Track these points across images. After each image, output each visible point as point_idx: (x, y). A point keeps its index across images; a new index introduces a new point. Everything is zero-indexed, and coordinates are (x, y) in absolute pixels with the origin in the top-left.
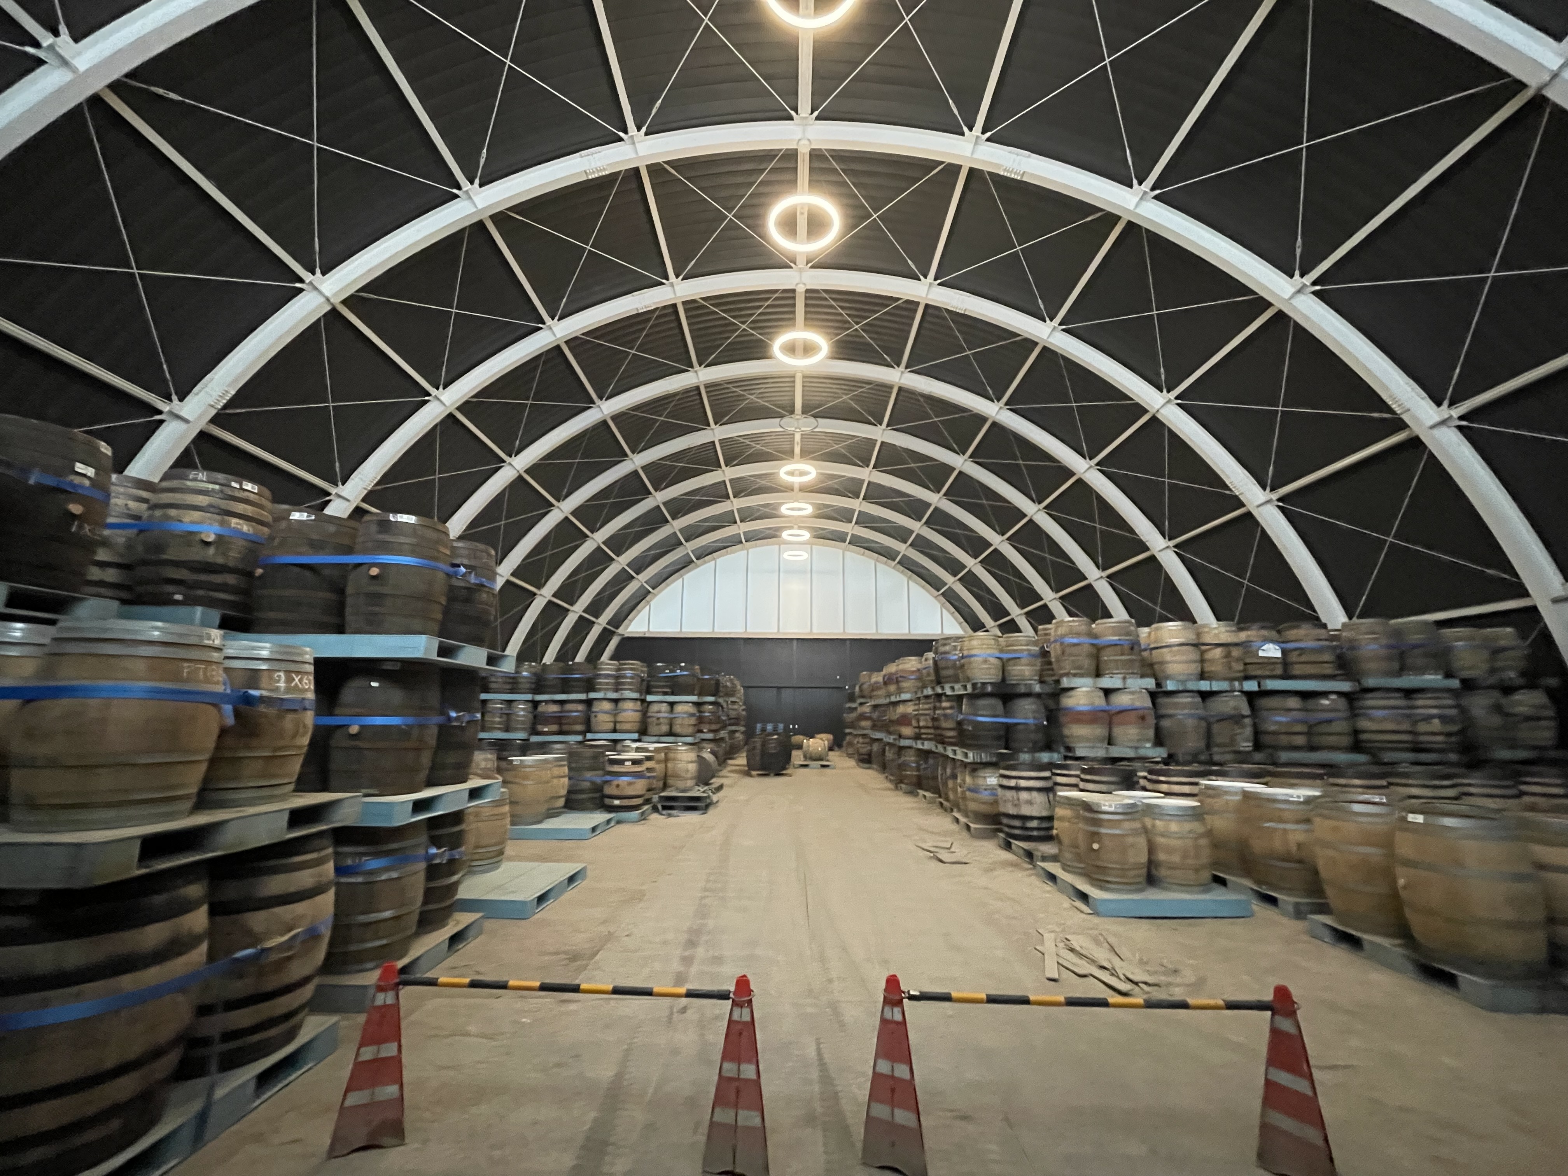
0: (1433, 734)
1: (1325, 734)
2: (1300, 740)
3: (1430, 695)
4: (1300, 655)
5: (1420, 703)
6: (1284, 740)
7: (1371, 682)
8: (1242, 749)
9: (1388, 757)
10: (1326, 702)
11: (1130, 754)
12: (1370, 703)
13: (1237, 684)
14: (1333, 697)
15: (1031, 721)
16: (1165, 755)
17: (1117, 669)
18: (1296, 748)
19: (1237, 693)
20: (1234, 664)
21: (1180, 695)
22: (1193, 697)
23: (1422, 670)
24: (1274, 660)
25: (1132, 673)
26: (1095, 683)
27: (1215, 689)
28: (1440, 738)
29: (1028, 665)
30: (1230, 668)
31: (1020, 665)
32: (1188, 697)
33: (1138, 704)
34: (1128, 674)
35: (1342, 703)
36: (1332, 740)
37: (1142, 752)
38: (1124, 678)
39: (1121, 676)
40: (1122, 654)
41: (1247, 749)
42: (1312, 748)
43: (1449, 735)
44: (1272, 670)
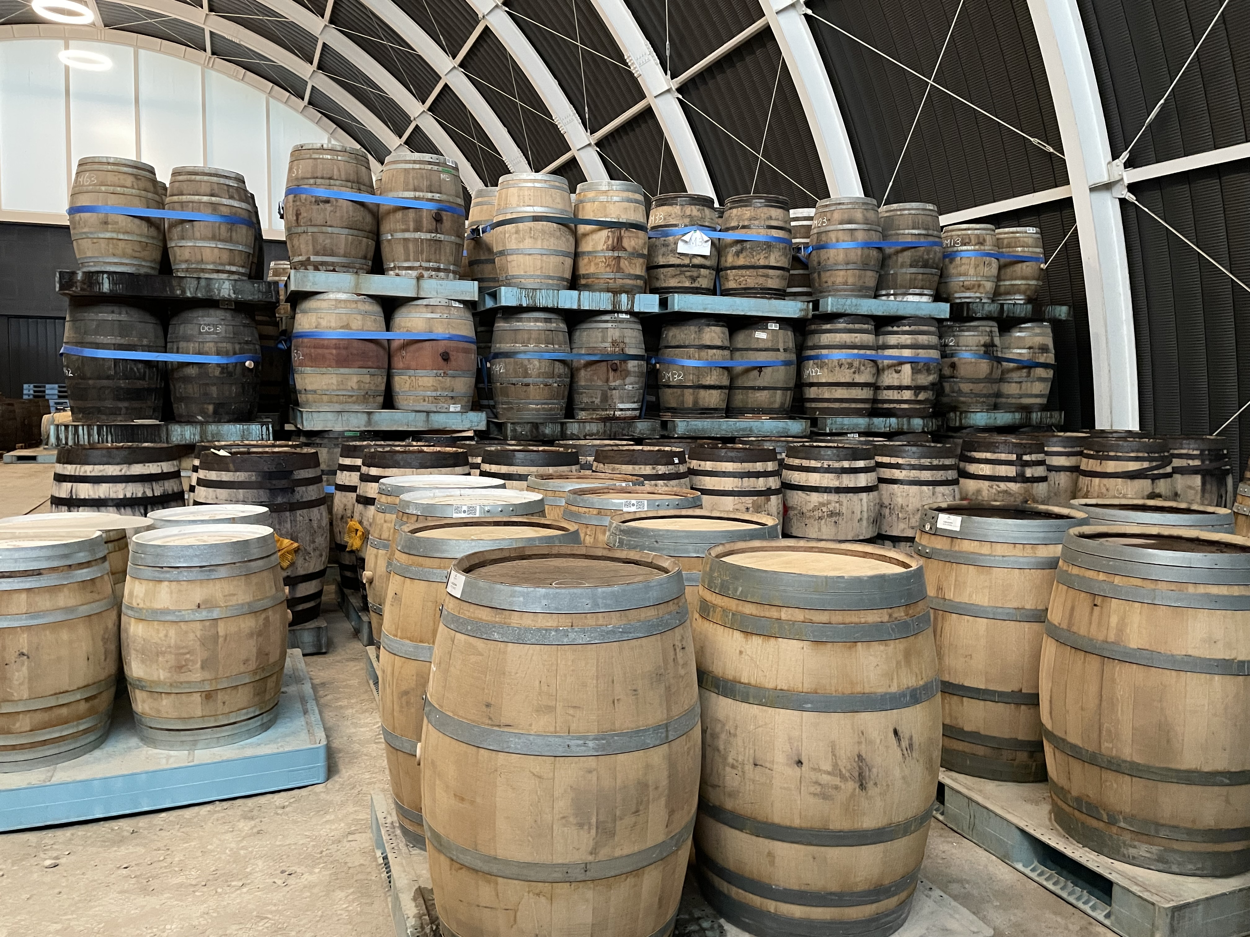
0: (900, 388)
1: (753, 388)
2: (713, 398)
3: (907, 328)
4: (738, 254)
5: (892, 340)
6: (689, 398)
7: (830, 304)
8: (618, 413)
9: (832, 424)
10: (761, 335)
11: (417, 423)
12: (826, 339)
13: (624, 297)
14: (773, 326)
15: (213, 360)
16: (482, 426)
17: (407, 260)
18: (706, 412)
19: (624, 316)
20: (624, 264)
21: (525, 316)
22: (547, 320)
23: (904, 289)
24: (697, 261)
25: (438, 270)
26: (357, 285)
27: (586, 306)
28: (907, 395)
29: (213, 238)
30: (619, 269)
31: (194, 238)
32: (537, 320)
33: (440, 331)
34: (427, 269)
35: (787, 338)
36: (762, 397)
37: (440, 421)
38: (419, 278)
39: (414, 273)
40: (417, 229)
41: (629, 413)
42: (730, 412)
43: (917, 389)
44: (693, 279)
